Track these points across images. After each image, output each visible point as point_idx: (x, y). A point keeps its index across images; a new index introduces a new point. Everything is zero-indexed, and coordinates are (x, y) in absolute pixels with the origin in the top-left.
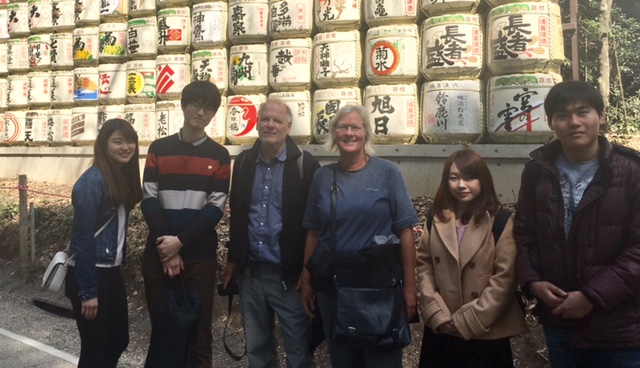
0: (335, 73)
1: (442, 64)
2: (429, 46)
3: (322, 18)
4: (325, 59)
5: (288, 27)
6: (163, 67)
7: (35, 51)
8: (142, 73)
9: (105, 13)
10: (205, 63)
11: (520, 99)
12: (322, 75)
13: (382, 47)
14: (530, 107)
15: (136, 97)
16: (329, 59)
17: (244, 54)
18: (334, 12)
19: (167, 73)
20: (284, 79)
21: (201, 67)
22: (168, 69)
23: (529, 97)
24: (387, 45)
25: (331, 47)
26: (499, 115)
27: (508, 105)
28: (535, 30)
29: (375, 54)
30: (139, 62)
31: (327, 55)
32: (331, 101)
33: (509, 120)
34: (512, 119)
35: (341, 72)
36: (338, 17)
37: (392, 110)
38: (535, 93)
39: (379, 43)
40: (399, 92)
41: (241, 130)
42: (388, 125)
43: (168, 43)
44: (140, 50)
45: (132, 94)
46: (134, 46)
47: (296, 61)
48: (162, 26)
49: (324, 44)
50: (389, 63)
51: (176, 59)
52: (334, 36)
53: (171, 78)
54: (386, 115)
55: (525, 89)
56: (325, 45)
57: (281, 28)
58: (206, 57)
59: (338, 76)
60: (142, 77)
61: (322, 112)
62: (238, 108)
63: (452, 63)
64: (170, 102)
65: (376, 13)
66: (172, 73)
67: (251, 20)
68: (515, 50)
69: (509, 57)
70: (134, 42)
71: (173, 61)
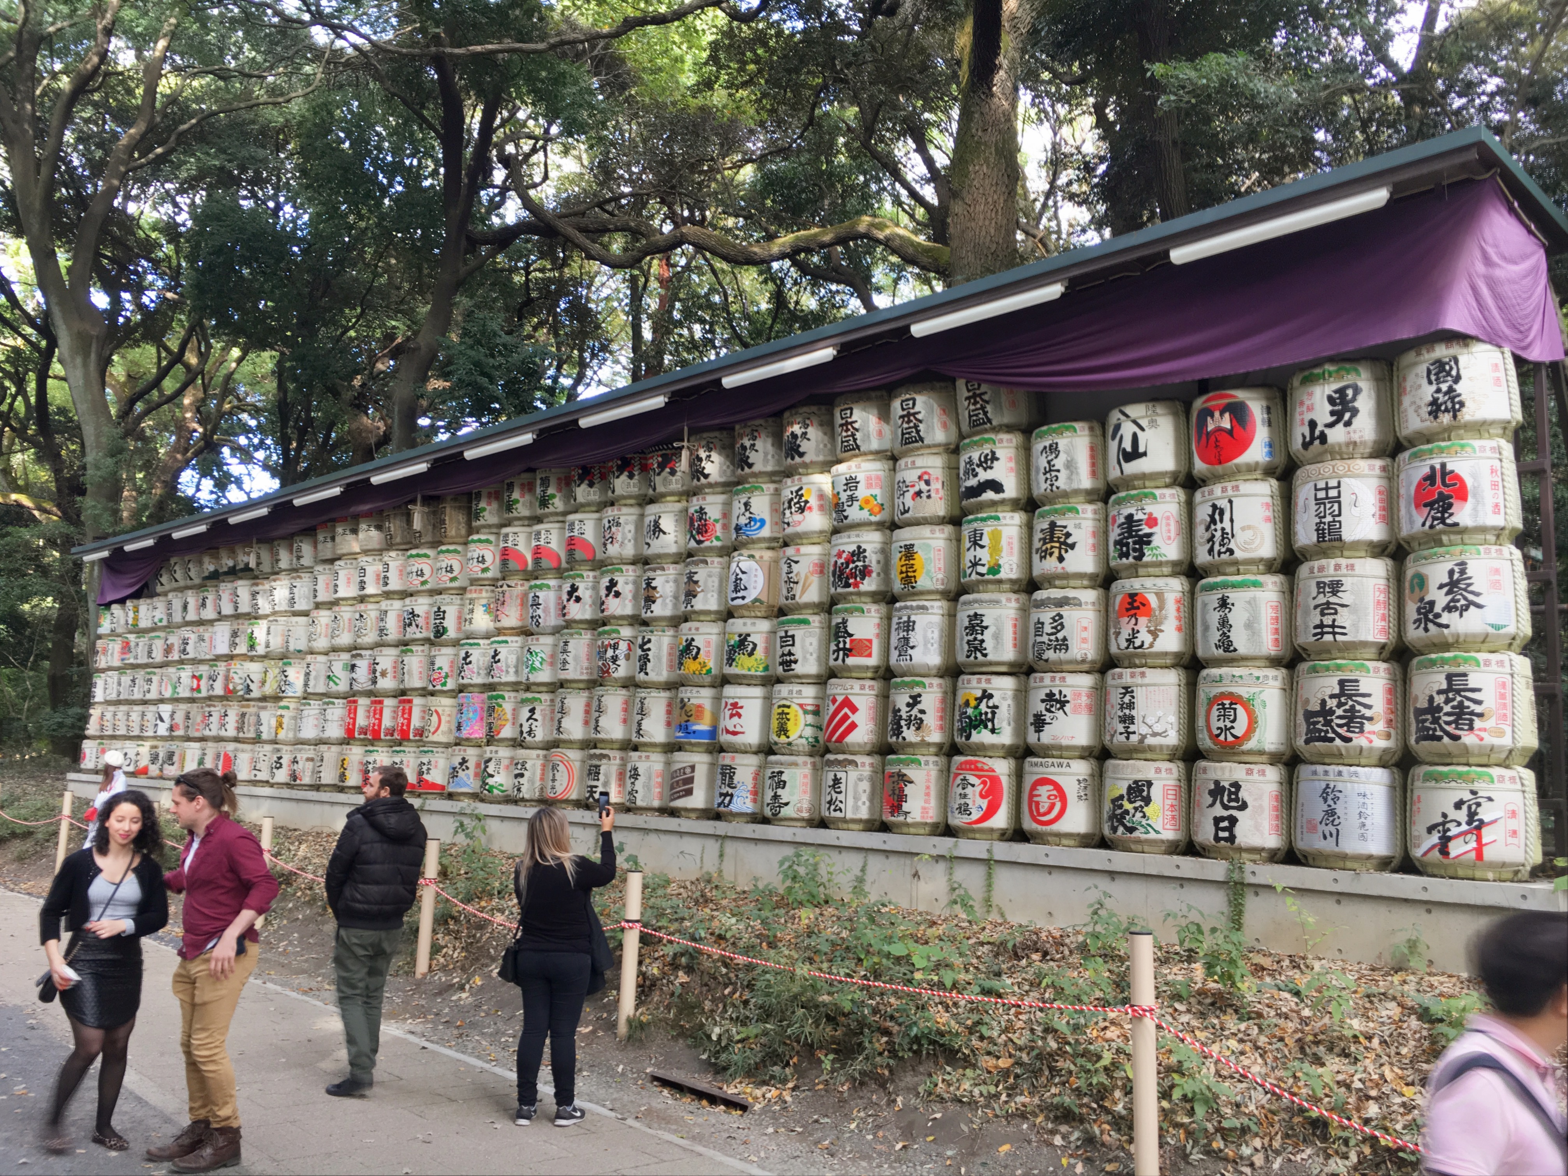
0: (1144, 737)
1: (1332, 740)
2: (1310, 708)
3: (1124, 644)
4: (1127, 712)
5: (1062, 655)
6: (840, 699)
7: (610, 653)
8: (801, 706)
9: (739, 602)
10: (915, 700)
11: (1465, 808)
12: (1122, 738)
13: (1227, 702)
14: (1481, 821)
15: (790, 744)
16: (1134, 713)
17: (985, 691)
18: (1144, 637)
19: (846, 710)
20: (1054, 737)
21: (908, 705)
22: (847, 703)
23: (1478, 805)
24: (1236, 699)
25: (1139, 693)
26: (1430, 830)
27: (1445, 815)
28: (1489, 699)
29: (1215, 713)
30: (796, 688)
31: (1131, 705)
32: (1136, 782)
33: (1445, 840)
34: (1450, 839)
35: (1155, 734)
36: (1151, 646)
37: (1244, 806)
38: (1490, 799)
39: (1223, 695)
40: (1256, 776)
41: (976, 815)
42: (1238, 830)
43: (851, 661)
44: (798, 669)
45: (783, 739)
46: (788, 662)
47: (1075, 711)
48: (839, 632)
49: (1126, 688)
50: (1240, 728)
51: (862, 688)
52: (1143, 675)
53: (853, 718)
54: (1234, 813)
55: (1474, 793)
56: (1127, 690)
57: (1050, 654)
58: (917, 690)
59: (1150, 741)
60: (800, 712)
61: (1121, 797)
62: (973, 780)
63: (1349, 740)
64: (850, 757)
65: (1217, 647)
66: (854, 709)
67: (997, 637)
68: (1457, 728)
69: (1446, 739)
70: (790, 654)
71: (857, 689)
